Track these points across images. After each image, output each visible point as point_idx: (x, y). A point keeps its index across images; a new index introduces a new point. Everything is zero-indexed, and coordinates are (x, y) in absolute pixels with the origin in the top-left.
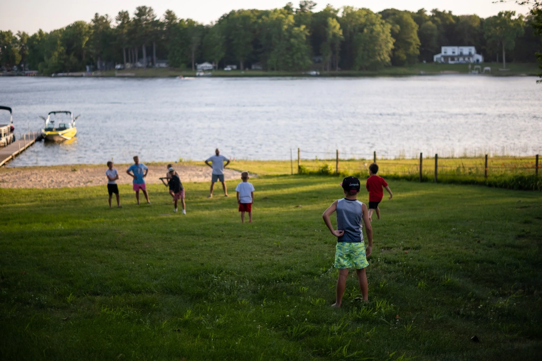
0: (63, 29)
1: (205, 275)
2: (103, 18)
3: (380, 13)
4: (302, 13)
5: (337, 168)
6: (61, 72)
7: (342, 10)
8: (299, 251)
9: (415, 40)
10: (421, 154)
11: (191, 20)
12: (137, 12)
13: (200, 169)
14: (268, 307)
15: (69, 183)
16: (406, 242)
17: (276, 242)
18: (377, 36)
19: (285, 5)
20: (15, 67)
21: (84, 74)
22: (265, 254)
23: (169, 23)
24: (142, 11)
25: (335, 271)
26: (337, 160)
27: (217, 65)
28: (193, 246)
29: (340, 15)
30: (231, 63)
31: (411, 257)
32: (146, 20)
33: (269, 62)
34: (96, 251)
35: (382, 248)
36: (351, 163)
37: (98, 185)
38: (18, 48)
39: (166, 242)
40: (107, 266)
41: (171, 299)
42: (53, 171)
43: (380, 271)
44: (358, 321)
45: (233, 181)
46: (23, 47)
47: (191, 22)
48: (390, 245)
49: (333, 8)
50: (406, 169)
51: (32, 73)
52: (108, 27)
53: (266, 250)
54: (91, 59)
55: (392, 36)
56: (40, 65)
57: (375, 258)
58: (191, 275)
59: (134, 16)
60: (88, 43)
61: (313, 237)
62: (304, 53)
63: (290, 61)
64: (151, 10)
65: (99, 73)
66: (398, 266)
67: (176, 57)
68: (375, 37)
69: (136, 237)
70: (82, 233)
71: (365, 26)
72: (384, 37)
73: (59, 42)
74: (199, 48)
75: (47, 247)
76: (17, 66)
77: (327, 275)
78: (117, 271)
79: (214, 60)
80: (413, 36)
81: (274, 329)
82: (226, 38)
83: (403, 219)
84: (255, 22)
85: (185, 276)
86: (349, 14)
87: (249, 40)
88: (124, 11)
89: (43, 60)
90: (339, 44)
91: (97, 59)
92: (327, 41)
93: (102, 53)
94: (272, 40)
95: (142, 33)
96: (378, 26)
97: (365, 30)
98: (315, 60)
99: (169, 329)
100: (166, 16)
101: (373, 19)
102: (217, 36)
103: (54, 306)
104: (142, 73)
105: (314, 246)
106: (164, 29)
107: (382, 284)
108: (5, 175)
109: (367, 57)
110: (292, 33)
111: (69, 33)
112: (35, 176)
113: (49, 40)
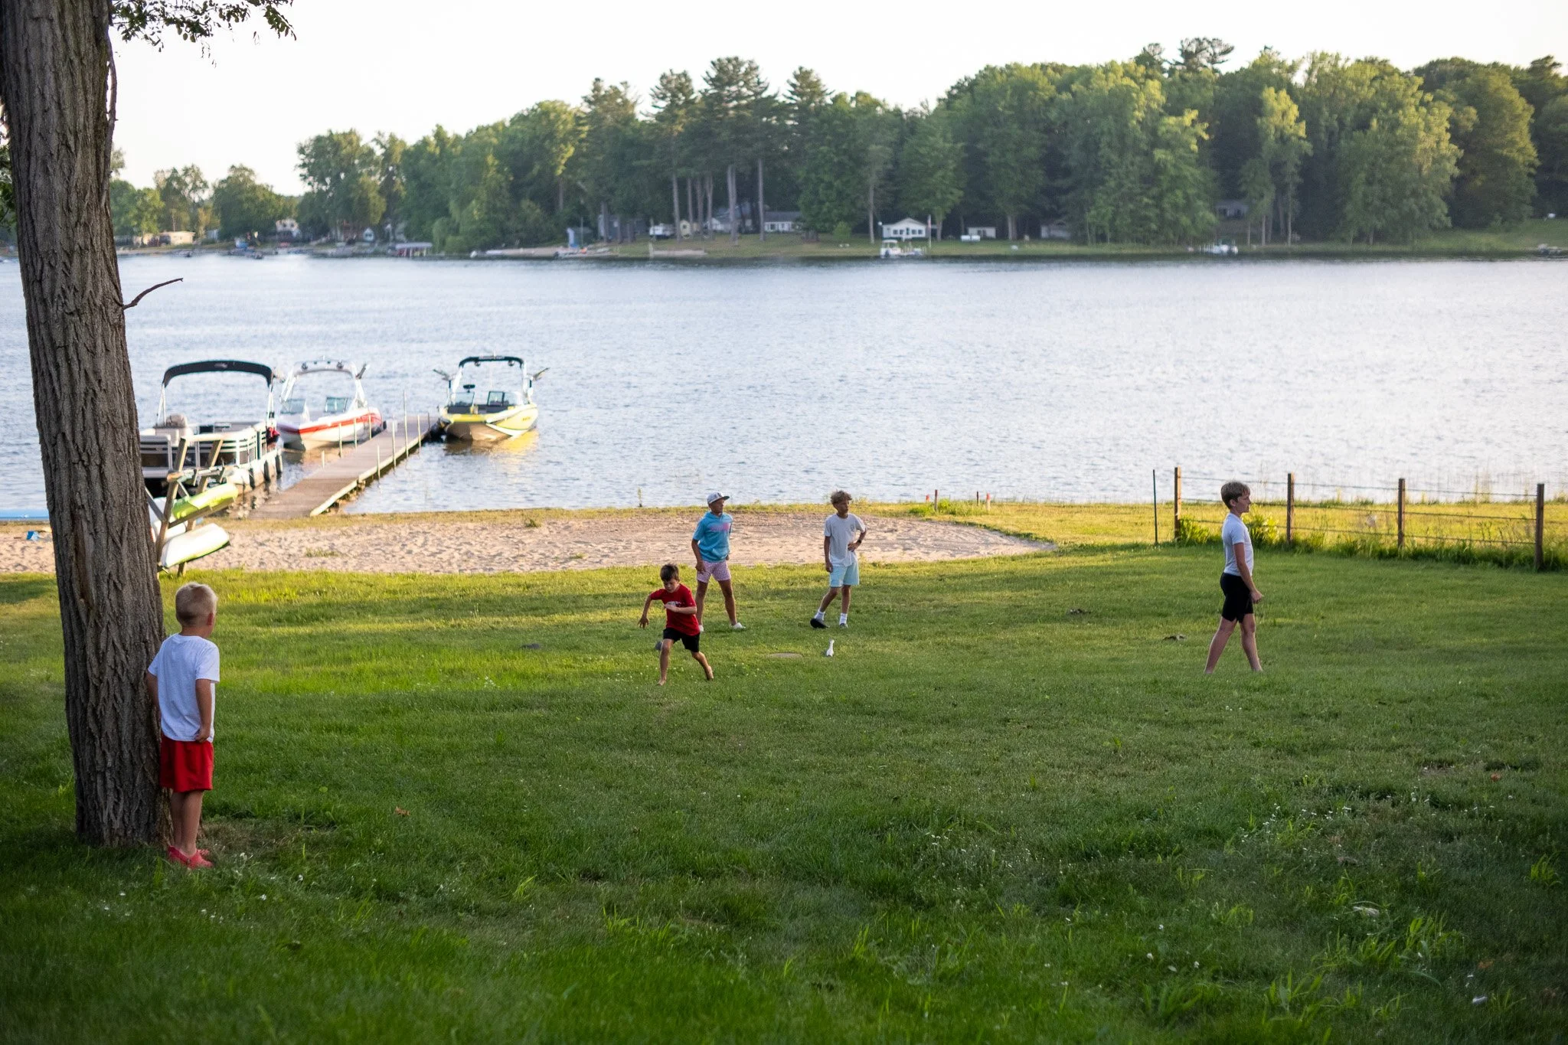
0: (503, 123)
1: (904, 829)
2: (616, 92)
3: (1419, 72)
4: (1188, 75)
5: (1289, 527)
6: (495, 245)
7: (1306, 65)
8: (1177, 767)
9: (1520, 151)
10: (1541, 488)
11: (866, 96)
12: (713, 74)
13: (890, 526)
14: (1090, 925)
15: (516, 559)
16: (1495, 747)
17: (1110, 740)
18: (1410, 140)
19: (1139, 52)
20: (368, 231)
21: (561, 251)
22: (1080, 772)
23: (803, 108)
24: (726, 73)
25: (1284, 828)
26: (1290, 504)
27: (939, 227)
28: (869, 748)
29: (1299, 79)
30: (980, 221)
31: (1510, 792)
32: (739, 96)
33: (1090, 216)
34: (594, 756)
35: (1426, 763)
36: (1330, 513)
37: (598, 566)
38: (377, 179)
39: (794, 734)
40: (626, 798)
41: (806, 896)
42: (471, 525)
43: (1418, 831)
44: (1350, 974)
45: (986, 561)
46: (391, 175)
47: (867, 105)
48: (1447, 754)
49: (1276, 58)
50: (1494, 533)
51: (416, 249)
52: (631, 118)
53: (1080, 760)
54: (581, 209)
55: (1454, 140)
56: (437, 227)
57: (1403, 791)
58: (863, 830)
59: (706, 86)
60: (572, 164)
61: (1219, 728)
62: (1192, 191)
63: (1152, 213)
64: (752, 69)
65: (602, 250)
66: (1471, 816)
67: (822, 203)
68: (1403, 143)
69: (707, 716)
70: (554, 702)
71: (1374, 110)
72: (1429, 142)
73: (490, 159)
74: (890, 177)
75: (456, 739)
76: (373, 228)
77: (1261, 837)
78: (654, 813)
79: (929, 211)
80: (1518, 139)
81: (1103, 990)
82: (966, 149)
83: (1484, 680)
84: (1052, 99)
85: (846, 831)
86: (1327, 75)
87: (1032, 152)
88: (678, 71)
89: (446, 213)
90: (1296, 165)
91: (597, 211)
92: (1260, 157)
93: (611, 191)
94: (1100, 153)
95: (725, 135)
96: (1413, 109)
97: (1374, 123)
98: (1225, 211)
99: (802, 982)
100: (793, 85)
101: (1398, 90)
102: (941, 143)
103: (477, 907)
104: (723, 248)
105: (1223, 753)
106: (790, 122)
107: (1423, 869)
108: (338, 537)
109: (1377, 203)
110: (1160, 133)
111: (520, 136)
112: (420, 540)
113: (463, 153)
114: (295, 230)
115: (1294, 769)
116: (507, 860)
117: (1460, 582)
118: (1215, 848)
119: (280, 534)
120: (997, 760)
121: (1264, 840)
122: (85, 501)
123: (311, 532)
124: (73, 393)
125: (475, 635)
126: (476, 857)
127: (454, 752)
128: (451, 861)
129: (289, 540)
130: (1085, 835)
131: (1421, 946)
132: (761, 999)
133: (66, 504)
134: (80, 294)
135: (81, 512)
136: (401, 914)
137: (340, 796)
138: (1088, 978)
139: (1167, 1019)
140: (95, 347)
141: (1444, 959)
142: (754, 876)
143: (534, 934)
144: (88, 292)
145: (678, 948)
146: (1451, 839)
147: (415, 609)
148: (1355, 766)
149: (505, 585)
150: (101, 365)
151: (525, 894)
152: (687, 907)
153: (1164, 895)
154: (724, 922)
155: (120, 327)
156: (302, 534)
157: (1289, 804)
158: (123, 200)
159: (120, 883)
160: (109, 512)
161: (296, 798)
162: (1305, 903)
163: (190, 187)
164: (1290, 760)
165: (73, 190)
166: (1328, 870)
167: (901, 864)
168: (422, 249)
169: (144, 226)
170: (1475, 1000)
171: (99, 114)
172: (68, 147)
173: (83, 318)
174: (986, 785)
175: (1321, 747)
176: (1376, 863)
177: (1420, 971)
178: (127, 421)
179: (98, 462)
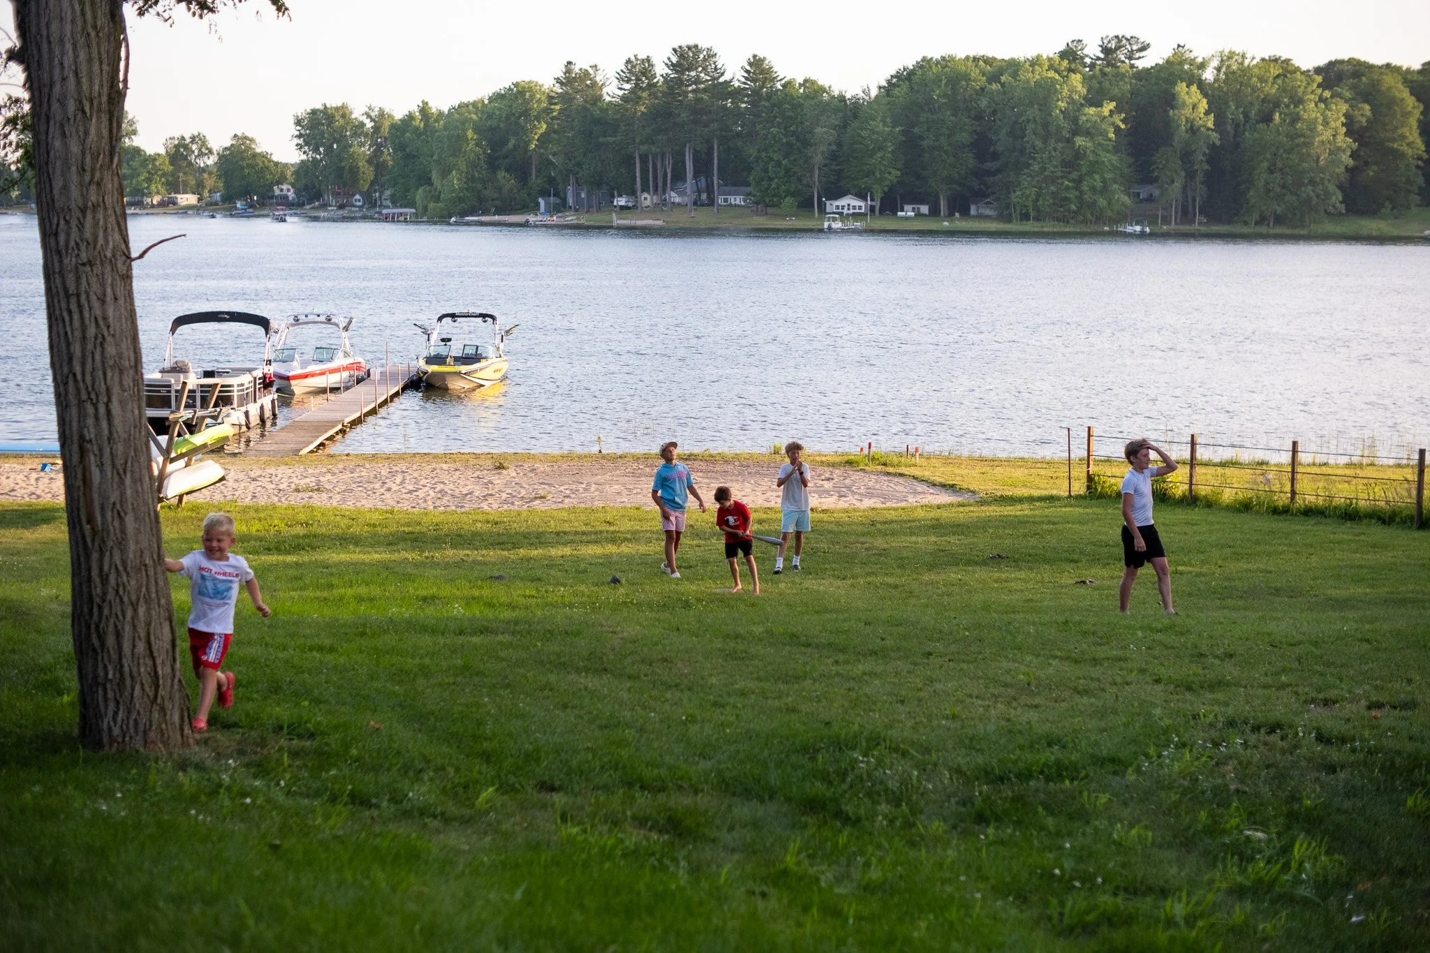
0: (481, 101)
1: (834, 751)
2: (586, 75)
3: (1318, 70)
4: (1108, 70)
5: (1191, 484)
6: (473, 212)
7: (1215, 63)
8: (1085, 700)
9: (1410, 144)
10: (1422, 453)
11: (813, 83)
12: (674, 60)
13: (827, 475)
14: (1002, 842)
15: (485, 497)
16: (1376, 687)
17: (1024, 674)
18: (1309, 133)
19: (1062, 47)
20: (357, 197)
21: (532, 218)
22: (996, 702)
23: (756, 92)
24: (687, 59)
25: (1181, 758)
26: (1193, 462)
27: (877, 204)
28: (804, 676)
29: (1209, 75)
30: (916, 199)
31: (1389, 729)
32: (697, 81)
33: (1015, 197)
34: (553, 678)
35: (1313, 701)
36: (1228, 471)
37: (560, 506)
38: (366, 150)
39: (735, 662)
40: (581, 717)
41: (744, 810)
42: (445, 466)
43: (1304, 763)
44: (1239, 892)
45: (914, 509)
46: (379, 146)
47: (813, 90)
48: (1333, 694)
49: (1188, 55)
50: (1378, 492)
51: (401, 214)
52: (599, 98)
53: (996, 692)
54: (551, 181)
55: (1349, 133)
56: (420, 194)
57: (1291, 726)
58: (797, 751)
59: (667, 71)
60: (544, 139)
61: (1124, 665)
62: (1108, 176)
63: (1072, 195)
64: (711, 55)
65: (571, 218)
66: (1353, 750)
67: (771, 179)
68: (1303, 135)
69: (656, 644)
70: (517, 628)
71: (1277, 105)
72: (1327, 135)
73: (470, 134)
74: (834, 156)
75: (427, 661)
76: (361, 194)
77: (1161, 766)
78: (606, 731)
79: (869, 189)
80: (1408, 134)
81: (1013, 902)
82: (903, 133)
83: (1367, 626)
84: (982, 89)
85: (782, 752)
86: (1234, 72)
87: (964, 137)
88: (642, 56)
89: (429, 182)
90: (1204, 154)
91: (566, 182)
92: (1172, 145)
93: (579, 165)
94: (1025, 139)
95: (684, 116)
96: (1313, 105)
97: (1277, 116)
98: (1138, 194)
99: (738, 888)
100: (747, 71)
101: (1299, 87)
102: (880, 127)
103: (443, 814)
104: (681, 219)
105: (1127, 687)
106: (743, 105)
107: (1308, 798)
108: (323, 474)
109: (1278, 190)
110: (1080, 122)
111: (498, 113)
112: (399, 479)
113: (446, 128)
114: (291, 195)
115: (1192, 705)
116: (471, 771)
117: (1345, 537)
118: (1118, 774)
119: (272, 470)
120: (920, 690)
121: (1162, 768)
122: (92, 436)
123: (299, 469)
124: (84, 338)
125: (447, 566)
126: (443, 768)
127: (425, 672)
128: (420, 771)
129: (280, 476)
130: (999, 760)
131: (1305, 869)
132: (701, 903)
133: (75, 438)
134: (92, 246)
135: (89, 446)
136: (372, 818)
137: (320, 710)
138: (1000, 890)
139: (1071, 929)
140: (105, 295)
141: (1326, 881)
142: (696, 792)
143: (494, 840)
144: (99, 245)
145: (624, 856)
146: (1334, 771)
147: (393, 541)
148: (1248, 702)
149: (475, 521)
150: (110, 312)
151: (487, 803)
152: (634, 818)
153: (1071, 817)
154: (668, 832)
155: (127, 277)
156: (291, 471)
157: (1187, 736)
158: (135, 164)
159: (118, 785)
160: (115, 447)
161: (281, 711)
162: (1200, 827)
163: (196, 153)
164: (1188, 696)
165: (87, 152)
166: (1221, 797)
167: (830, 783)
168: (406, 214)
169: (153, 187)
170: (1354, 919)
171: (112, 82)
172: (84, 112)
173: (94, 269)
174: (909, 713)
175: (1217, 684)
176: (1265, 791)
177: (1304, 892)
178: (133, 364)
179: (105, 400)
